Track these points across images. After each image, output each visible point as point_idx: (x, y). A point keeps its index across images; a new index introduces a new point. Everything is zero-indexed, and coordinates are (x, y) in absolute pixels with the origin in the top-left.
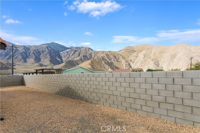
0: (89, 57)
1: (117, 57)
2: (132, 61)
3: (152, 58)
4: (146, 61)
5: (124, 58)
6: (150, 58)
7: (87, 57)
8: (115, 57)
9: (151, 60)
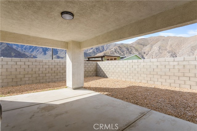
0: (101, 50)
1: (130, 50)
2: (146, 53)
3: (168, 50)
4: (161, 53)
5: (137, 50)
6: (166, 50)
7: (100, 50)
8: (128, 50)
9: (167, 52)
